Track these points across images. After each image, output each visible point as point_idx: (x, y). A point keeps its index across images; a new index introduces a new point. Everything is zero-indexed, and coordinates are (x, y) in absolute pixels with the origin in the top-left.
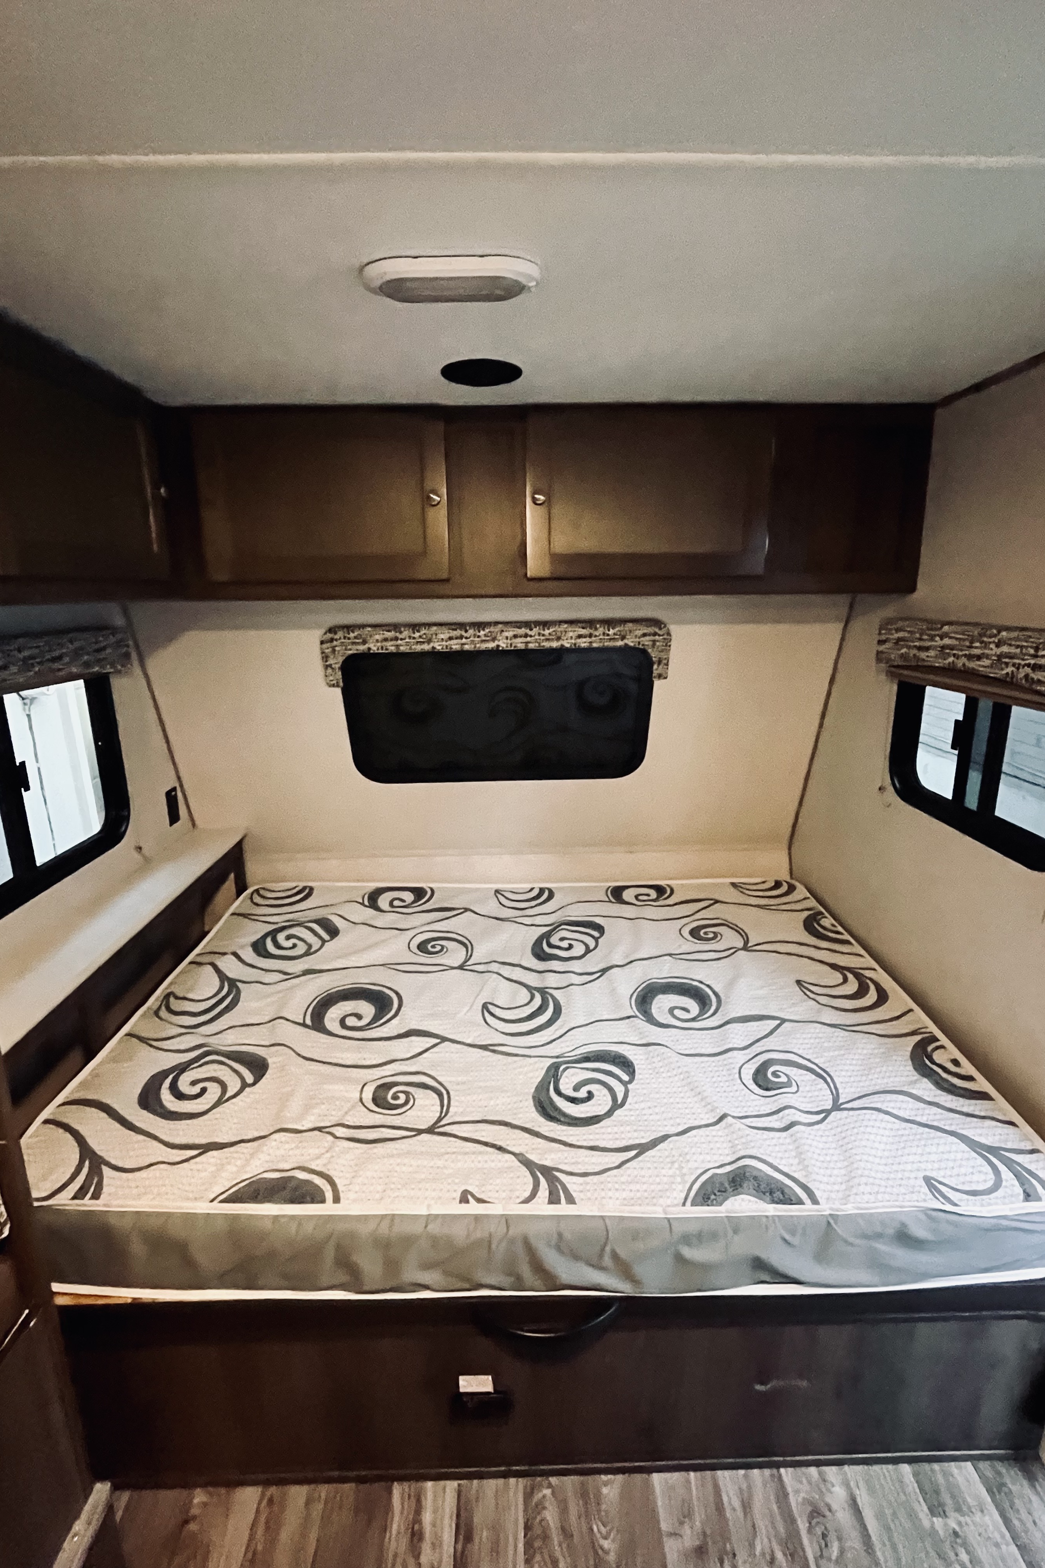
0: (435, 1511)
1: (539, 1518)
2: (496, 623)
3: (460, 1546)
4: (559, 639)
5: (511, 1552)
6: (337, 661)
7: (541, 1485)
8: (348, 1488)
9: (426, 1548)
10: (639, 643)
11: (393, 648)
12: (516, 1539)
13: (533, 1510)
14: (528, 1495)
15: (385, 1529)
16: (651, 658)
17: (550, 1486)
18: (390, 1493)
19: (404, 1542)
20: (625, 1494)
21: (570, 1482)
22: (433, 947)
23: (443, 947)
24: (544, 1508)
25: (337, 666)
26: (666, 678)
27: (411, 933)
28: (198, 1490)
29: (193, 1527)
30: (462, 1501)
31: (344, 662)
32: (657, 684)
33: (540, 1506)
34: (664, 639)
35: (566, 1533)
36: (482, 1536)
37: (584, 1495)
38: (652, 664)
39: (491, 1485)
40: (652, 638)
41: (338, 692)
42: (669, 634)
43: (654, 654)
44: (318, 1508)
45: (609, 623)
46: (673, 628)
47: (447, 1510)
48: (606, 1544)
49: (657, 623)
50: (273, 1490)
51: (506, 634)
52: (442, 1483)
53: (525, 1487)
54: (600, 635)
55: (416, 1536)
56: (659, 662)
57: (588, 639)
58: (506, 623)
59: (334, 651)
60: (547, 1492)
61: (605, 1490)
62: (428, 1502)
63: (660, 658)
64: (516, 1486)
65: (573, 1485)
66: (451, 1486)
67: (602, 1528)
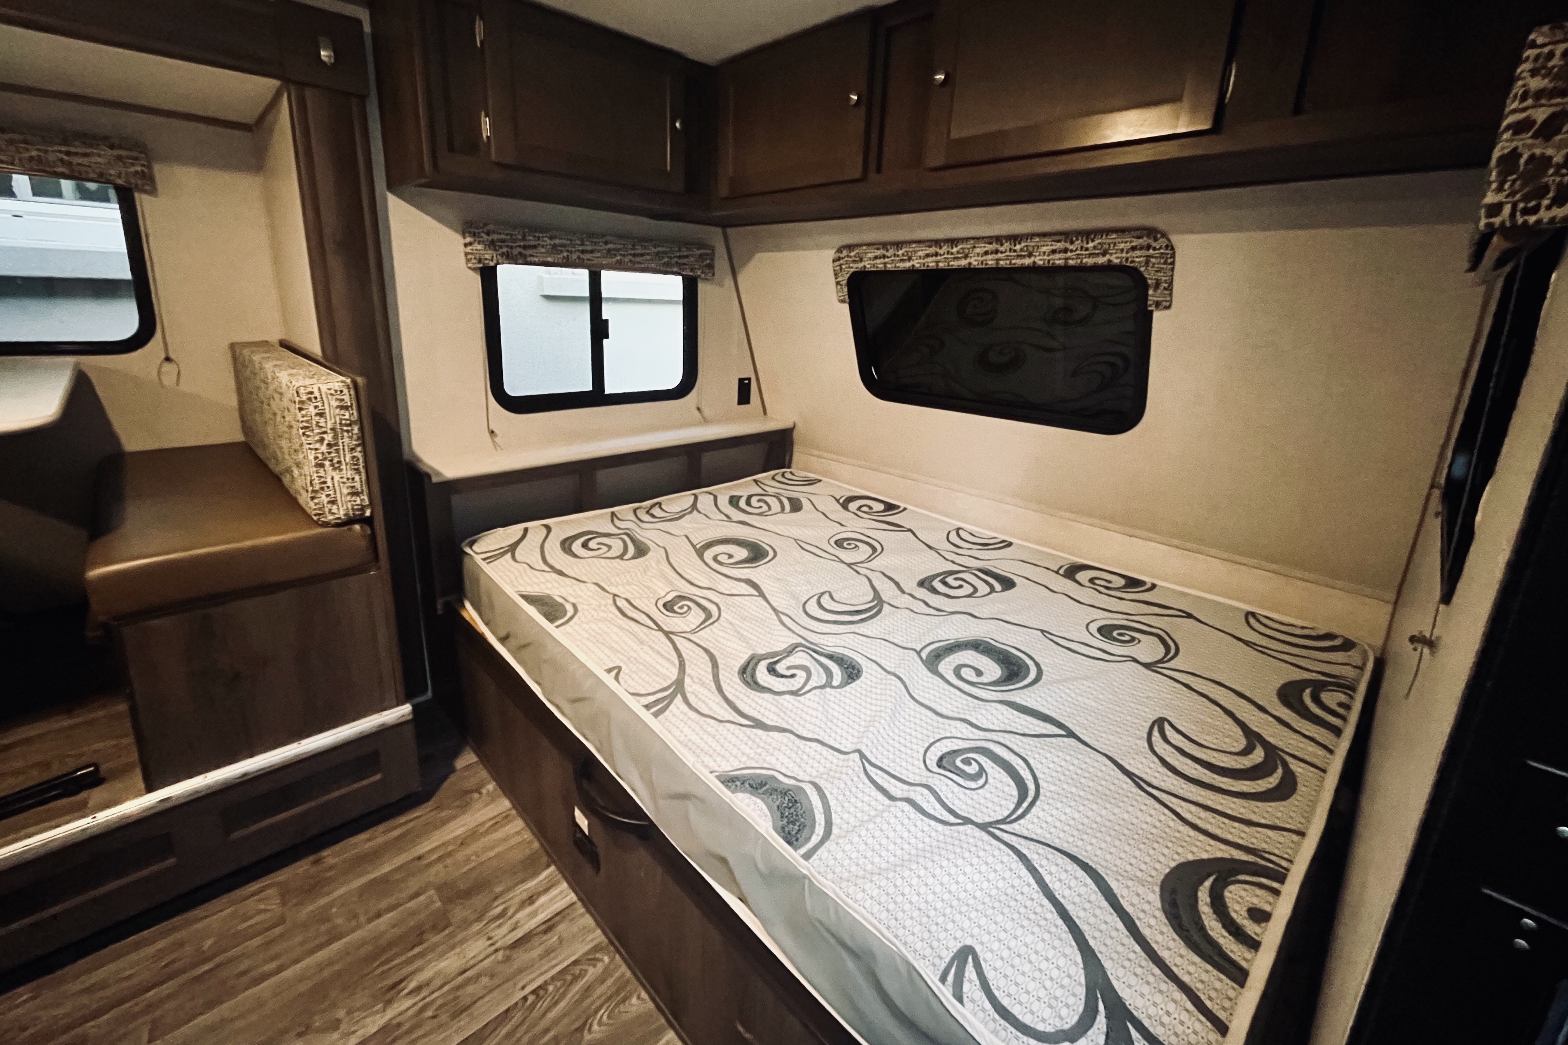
0: (551, 900)
1: (584, 967)
2: (967, 239)
3: (539, 930)
4: (1030, 255)
5: (554, 962)
6: (844, 278)
7: (608, 954)
8: (536, 845)
9: (528, 910)
10: (1127, 259)
11: (881, 266)
12: (563, 961)
13: (590, 958)
14: (597, 948)
15: (523, 881)
16: (1145, 279)
17: (612, 960)
18: (548, 866)
19: (525, 896)
20: (642, 1019)
21: (624, 970)
22: (849, 544)
23: (856, 546)
24: (595, 966)
25: (845, 282)
26: (1168, 307)
27: (843, 529)
28: (494, 783)
29: (476, 795)
30: (567, 911)
31: (849, 279)
32: (1157, 316)
33: (594, 961)
34: (1162, 253)
35: (588, 990)
36: (553, 939)
37: (621, 986)
38: (1146, 287)
39: (588, 920)
40: (1144, 252)
41: (846, 307)
42: (1170, 247)
43: (1150, 276)
44: (518, 839)
45: (1088, 234)
46: (1175, 239)
47: (556, 906)
48: (595, 1027)
49: (1152, 232)
50: (514, 812)
51: (978, 250)
52: (571, 891)
53: (601, 943)
54: (1077, 249)
55: (531, 900)
56: (1157, 285)
57: (1062, 255)
58: (977, 239)
59: (841, 269)
60: (606, 959)
61: (634, 1000)
62: (554, 892)
63: (1157, 280)
64: (598, 937)
65: (623, 975)
66: (572, 897)
67: (605, 1017)
